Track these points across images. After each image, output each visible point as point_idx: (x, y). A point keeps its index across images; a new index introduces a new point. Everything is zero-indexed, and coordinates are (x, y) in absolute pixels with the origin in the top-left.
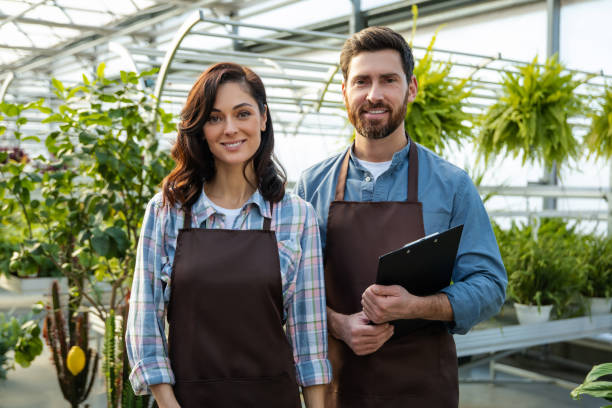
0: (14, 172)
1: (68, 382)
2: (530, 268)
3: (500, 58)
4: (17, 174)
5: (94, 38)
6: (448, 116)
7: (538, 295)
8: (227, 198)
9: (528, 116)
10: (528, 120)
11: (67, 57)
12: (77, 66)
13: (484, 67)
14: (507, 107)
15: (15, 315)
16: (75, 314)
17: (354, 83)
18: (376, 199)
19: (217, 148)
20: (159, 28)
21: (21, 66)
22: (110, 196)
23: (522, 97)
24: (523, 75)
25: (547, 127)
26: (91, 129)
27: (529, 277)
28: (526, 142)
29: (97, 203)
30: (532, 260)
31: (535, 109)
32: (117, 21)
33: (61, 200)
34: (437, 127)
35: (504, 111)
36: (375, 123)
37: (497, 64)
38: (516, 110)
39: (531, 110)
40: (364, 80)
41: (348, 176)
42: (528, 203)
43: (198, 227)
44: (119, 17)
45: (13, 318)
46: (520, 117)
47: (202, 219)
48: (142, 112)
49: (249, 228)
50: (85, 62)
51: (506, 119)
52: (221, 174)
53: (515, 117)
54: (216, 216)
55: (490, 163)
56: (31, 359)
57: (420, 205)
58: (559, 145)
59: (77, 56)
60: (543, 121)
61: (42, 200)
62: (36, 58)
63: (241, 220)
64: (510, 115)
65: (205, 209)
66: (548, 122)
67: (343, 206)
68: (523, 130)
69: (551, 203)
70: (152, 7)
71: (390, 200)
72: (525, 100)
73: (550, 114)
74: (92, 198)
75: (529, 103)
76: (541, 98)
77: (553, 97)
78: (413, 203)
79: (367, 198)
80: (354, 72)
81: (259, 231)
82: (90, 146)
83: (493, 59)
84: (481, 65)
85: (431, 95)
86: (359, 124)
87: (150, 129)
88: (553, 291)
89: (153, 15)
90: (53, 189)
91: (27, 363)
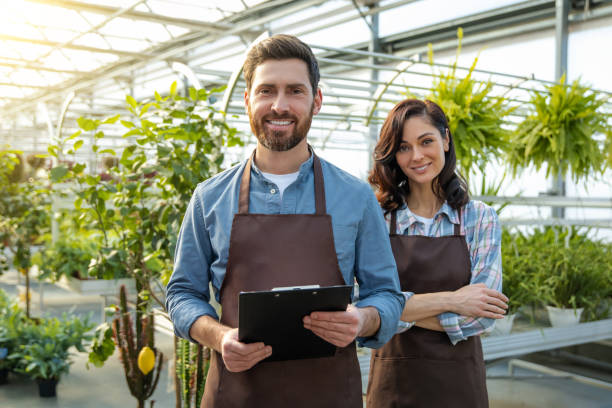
0: (91, 183)
1: (136, 380)
2: (564, 274)
3: (533, 79)
4: (93, 185)
5: (131, 63)
6: (491, 132)
7: (573, 299)
8: (422, 209)
9: (557, 132)
10: (558, 136)
11: (107, 80)
12: (117, 87)
13: (517, 87)
14: (536, 124)
15: (76, 313)
16: (144, 317)
17: (258, 92)
18: (284, 211)
19: (408, 171)
20: (191, 54)
21: (66, 88)
22: (181, 206)
23: (551, 116)
24: (551, 94)
25: (576, 142)
26: (168, 143)
27: (563, 282)
28: (556, 156)
29: (170, 213)
30: (566, 266)
31: (563, 125)
32: (154, 47)
33: (134, 209)
34: (481, 142)
35: (534, 127)
36: (279, 134)
37: (529, 84)
38: (545, 127)
39: (560, 127)
40: (269, 90)
41: (250, 188)
42: (539, 212)
43: (402, 233)
44: (155, 44)
45: (73, 317)
46: (550, 133)
47: (405, 227)
48: (209, 127)
49: (442, 234)
50: (123, 84)
51: (536, 135)
52: (416, 192)
53: (545, 133)
54: (417, 224)
55: (517, 176)
56: (104, 359)
57: (329, 217)
58: (587, 159)
59: (117, 79)
60: (570, 136)
61: (117, 209)
62: (78, 81)
63: (435, 228)
64: (541, 130)
65: (408, 218)
66: (576, 138)
67: (248, 219)
68: (553, 145)
69: (559, 212)
70: (188, 34)
71: (298, 212)
72: (554, 117)
73: (577, 129)
74: (166, 208)
75: (557, 120)
76: (570, 115)
77: (581, 115)
78: (321, 215)
79: (273, 210)
80: (258, 81)
81: (452, 236)
82: (166, 159)
83: (526, 79)
84: (514, 85)
85: (475, 112)
86: (262, 135)
87: (216, 142)
88: (586, 295)
89: (186, 43)
90: (127, 199)
91: (99, 362)
